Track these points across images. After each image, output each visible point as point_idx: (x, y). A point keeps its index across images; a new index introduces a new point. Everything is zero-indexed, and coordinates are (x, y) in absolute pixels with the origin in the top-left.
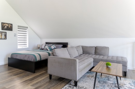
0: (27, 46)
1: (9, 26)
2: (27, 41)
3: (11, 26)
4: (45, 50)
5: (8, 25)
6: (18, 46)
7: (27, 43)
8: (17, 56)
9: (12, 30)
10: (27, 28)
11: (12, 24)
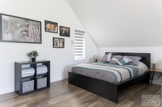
0: (83, 57)
1: (67, 31)
2: (84, 51)
3: (68, 31)
4: (113, 64)
5: (66, 29)
6: (75, 56)
7: (84, 53)
8: (82, 71)
9: (69, 36)
10: (84, 32)
11: (69, 28)
